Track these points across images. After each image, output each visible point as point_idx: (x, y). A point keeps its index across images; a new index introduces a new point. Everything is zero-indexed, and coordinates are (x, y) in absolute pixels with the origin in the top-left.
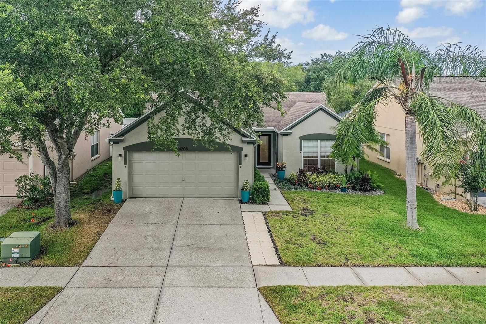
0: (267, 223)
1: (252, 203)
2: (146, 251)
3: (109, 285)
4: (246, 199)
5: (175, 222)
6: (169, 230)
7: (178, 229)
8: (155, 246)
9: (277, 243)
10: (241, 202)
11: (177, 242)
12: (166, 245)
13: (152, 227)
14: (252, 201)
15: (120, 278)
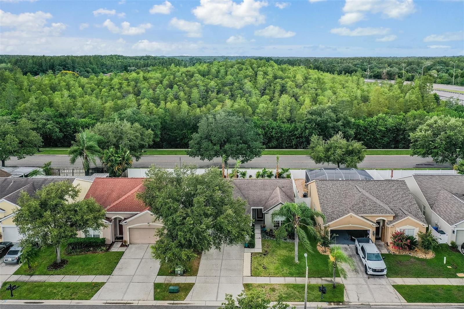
0: (251, 258)
1: (249, 248)
2: (214, 271)
3: (206, 282)
4: (247, 246)
5: (221, 258)
6: (219, 262)
7: (223, 261)
8: (216, 269)
9: (252, 268)
10: (245, 247)
11: (223, 267)
12: (219, 268)
13: (215, 260)
14: (249, 247)
15: (208, 280)
